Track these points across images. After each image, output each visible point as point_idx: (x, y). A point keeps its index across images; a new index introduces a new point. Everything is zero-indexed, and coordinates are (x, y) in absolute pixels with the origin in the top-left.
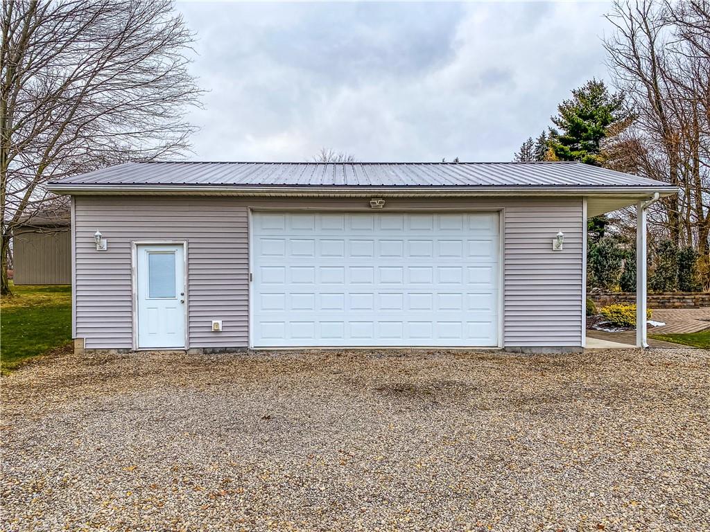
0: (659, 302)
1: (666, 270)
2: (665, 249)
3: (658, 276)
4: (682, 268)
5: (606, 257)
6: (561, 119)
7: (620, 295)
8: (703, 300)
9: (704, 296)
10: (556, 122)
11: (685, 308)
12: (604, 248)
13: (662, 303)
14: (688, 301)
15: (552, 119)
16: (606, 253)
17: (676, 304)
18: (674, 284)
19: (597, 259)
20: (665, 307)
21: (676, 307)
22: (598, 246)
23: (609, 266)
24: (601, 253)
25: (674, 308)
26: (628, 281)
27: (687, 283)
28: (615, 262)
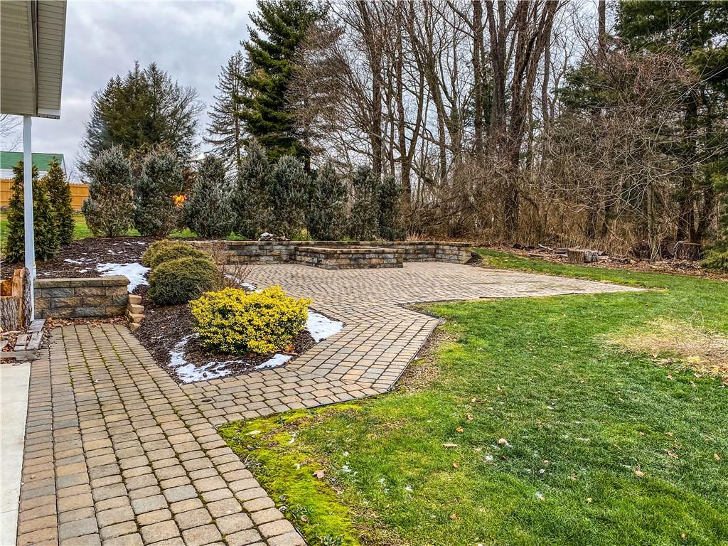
0: (350, 259)
1: (365, 209)
2: (364, 180)
3: (355, 217)
4: (384, 206)
5: (287, 188)
6: (261, 17)
7: (301, 245)
8: (407, 252)
9: (408, 247)
10: (255, 21)
11: (385, 267)
12: (284, 172)
13: (355, 260)
14: (389, 256)
15: (250, 16)
16: (287, 181)
17: (374, 261)
18: (373, 228)
19: (275, 189)
20: (360, 266)
21: (372, 266)
22: (276, 169)
23: (291, 200)
24: (280, 181)
25: (371, 267)
26: (318, 223)
27: (389, 228)
28: (299, 195)
